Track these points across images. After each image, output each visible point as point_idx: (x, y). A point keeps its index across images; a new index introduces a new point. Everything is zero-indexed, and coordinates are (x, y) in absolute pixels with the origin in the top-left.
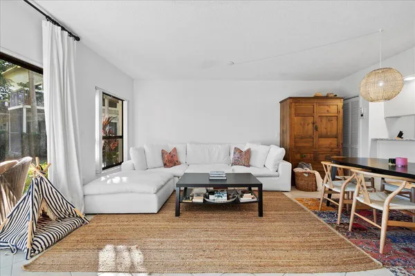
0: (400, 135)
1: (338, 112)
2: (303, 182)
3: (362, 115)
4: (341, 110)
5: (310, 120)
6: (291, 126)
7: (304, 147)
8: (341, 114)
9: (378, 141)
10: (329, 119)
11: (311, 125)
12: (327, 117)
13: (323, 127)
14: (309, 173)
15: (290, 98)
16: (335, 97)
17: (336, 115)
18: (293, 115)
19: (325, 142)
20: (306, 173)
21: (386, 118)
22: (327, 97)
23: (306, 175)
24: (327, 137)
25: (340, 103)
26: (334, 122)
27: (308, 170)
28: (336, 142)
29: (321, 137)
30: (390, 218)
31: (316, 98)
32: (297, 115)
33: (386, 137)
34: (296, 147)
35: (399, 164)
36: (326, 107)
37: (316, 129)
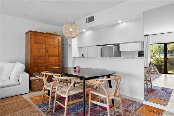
0: (83, 55)
1: (59, 43)
2: (35, 85)
3: (69, 46)
4: (60, 42)
5: (44, 46)
6: (31, 49)
7: (40, 63)
8: (60, 44)
9: (75, 58)
10: (55, 46)
11: (44, 49)
12: (53, 45)
13: (51, 51)
14: (39, 79)
15: (30, 31)
16: (57, 35)
17: (58, 44)
18: (33, 43)
19: (52, 59)
20: (37, 79)
21: (78, 47)
22: (53, 34)
23: (37, 81)
24: (53, 56)
25: (60, 39)
26: (57, 48)
27: (39, 77)
28: (58, 59)
29: (50, 56)
30: (69, 100)
31: (47, 33)
32: (35, 42)
33: (78, 56)
34: (35, 63)
35: (77, 69)
36: (53, 40)
37: (47, 51)
